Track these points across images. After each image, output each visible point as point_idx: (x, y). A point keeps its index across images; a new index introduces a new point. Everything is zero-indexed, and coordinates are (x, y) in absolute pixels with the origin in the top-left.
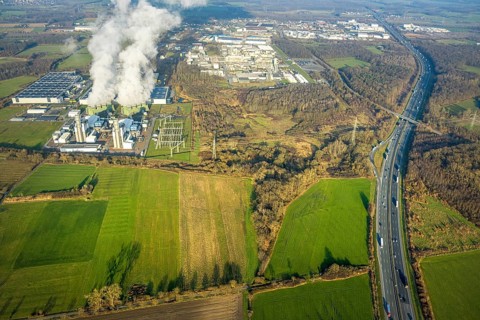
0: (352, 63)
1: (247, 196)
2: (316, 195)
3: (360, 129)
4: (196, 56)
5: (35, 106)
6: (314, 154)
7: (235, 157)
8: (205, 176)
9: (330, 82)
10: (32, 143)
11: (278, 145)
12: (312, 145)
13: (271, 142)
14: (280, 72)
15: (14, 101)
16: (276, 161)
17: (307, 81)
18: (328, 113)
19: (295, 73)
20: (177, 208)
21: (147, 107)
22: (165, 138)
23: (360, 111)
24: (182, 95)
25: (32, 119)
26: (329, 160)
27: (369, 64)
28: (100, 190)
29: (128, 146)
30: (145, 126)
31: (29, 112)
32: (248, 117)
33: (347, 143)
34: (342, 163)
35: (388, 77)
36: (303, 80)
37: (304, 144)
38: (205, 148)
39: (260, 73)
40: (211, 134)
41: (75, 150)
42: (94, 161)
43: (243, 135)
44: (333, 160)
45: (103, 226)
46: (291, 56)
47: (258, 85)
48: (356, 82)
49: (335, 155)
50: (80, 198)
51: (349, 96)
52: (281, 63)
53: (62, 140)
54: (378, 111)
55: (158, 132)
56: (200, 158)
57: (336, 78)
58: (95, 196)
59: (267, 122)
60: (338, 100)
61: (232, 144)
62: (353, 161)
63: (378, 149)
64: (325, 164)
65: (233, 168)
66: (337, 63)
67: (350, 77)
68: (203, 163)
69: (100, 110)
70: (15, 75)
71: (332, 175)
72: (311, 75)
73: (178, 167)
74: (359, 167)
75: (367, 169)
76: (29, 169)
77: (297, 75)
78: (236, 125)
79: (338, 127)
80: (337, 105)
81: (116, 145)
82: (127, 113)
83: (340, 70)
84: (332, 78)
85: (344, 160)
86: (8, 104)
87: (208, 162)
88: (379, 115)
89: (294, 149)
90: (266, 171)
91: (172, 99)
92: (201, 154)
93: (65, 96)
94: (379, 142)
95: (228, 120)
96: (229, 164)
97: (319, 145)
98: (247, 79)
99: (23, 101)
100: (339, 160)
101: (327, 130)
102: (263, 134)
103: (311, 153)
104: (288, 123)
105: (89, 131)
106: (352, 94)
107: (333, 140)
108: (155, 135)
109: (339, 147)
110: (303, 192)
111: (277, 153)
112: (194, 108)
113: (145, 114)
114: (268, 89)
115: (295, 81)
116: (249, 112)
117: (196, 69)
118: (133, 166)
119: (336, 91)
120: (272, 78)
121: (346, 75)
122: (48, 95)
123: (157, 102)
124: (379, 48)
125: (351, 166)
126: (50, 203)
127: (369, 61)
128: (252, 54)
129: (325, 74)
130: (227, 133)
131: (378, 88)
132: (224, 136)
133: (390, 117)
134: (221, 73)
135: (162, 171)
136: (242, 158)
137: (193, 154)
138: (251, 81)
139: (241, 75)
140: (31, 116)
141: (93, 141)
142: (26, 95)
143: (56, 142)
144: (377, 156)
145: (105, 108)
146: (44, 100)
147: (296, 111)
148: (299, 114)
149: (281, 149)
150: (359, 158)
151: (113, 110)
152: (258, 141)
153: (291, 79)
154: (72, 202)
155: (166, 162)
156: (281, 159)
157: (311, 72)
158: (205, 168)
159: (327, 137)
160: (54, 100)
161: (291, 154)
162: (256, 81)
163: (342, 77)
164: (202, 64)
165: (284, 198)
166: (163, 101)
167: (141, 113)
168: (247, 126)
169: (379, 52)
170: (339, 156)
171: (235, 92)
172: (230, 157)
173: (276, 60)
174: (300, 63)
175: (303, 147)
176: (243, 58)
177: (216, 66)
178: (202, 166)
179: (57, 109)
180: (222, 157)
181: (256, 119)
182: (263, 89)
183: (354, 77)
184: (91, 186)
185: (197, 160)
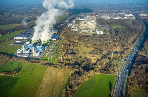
0: (120, 27)
1: (67, 79)
2: (92, 81)
3: (116, 53)
4: (72, 25)
5: (19, 40)
6: (96, 63)
7: (69, 62)
8: (56, 69)
9: (110, 34)
10: (10, 53)
11: (85, 58)
12: (97, 58)
13: (83, 57)
14: (95, 30)
15: (14, 38)
16: (82, 65)
17: (103, 33)
18: (106, 46)
19: (100, 30)
20: (41, 82)
21: (49, 41)
22: (50, 53)
23: (118, 45)
24: (62, 37)
25: (16, 44)
26: (101, 65)
27: (125, 28)
28: (20, 72)
29: (37, 55)
30: (46, 48)
31: (16, 42)
32: (79, 46)
33: (110, 59)
34: (106, 67)
35: (131, 33)
36: (102, 33)
37: (94, 58)
38: (60, 58)
39: (89, 30)
40: (64, 52)
41: (21, 56)
42: (24, 61)
43: (74, 53)
44: (103, 66)
45: (13, 88)
46: (101, 24)
47: (87, 34)
48: (119, 34)
49: (104, 63)
50: (12, 75)
51: (115, 39)
52: (97, 27)
53: (19, 52)
54: (124, 46)
55: (49, 50)
56: (58, 61)
57: (113, 33)
58: (18, 75)
59: (85, 49)
60: (111, 41)
61: (69, 57)
62: (110, 66)
63: (121, 62)
64: (99, 67)
65: (66, 66)
66: (115, 27)
67: (118, 32)
68: (57, 64)
69: (35, 42)
70: (20, 30)
71: (101, 72)
72: (105, 31)
73: (50, 65)
74: (111, 70)
75: (114, 71)
77: (100, 31)
78: (74, 49)
79: (108, 51)
80: (110, 43)
81: (34, 55)
82: (43, 43)
83: (115, 29)
85: (107, 66)
86: (12, 39)
87: (59, 63)
88: (125, 47)
89: (90, 60)
90: (75, 70)
91: (59, 39)
92: (58, 60)
93: (29, 37)
94: (122, 59)
95: (72, 47)
96: (65, 65)
97: (100, 59)
98: (84, 32)
99: (17, 38)
100: (105, 65)
101: (104, 52)
102: (82, 53)
103: (96, 62)
104: (92, 49)
105: (27, 50)
106: (117, 39)
107: (105, 58)
108: (47, 52)
109: (106, 60)
110: (87, 79)
111: (83, 61)
112: (64, 42)
113: (48, 44)
115: (99, 33)
116: (80, 44)
117: (70, 28)
118: (35, 64)
119: (112, 37)
120: (92, 32)
121: (117, 32)
122: (23, 36)
124: (130, 22)
125: (109, 69)
126: (3, 76)
127: (126, 26)
128: (88, 24)
129: (110, 31)
130: (70, 52)
131: (126, 37)
132: (68, 53)
133: (129, 49)
134: (77, 30)
135: (43, 65)
136: (71, 62)
137: (56, 59)
138: (85, 33)
139: (82, 31)
140: (16, 43)
141: (28, 53)
142: (18, 36)
143: (17, 53)
144: (120, 65)
145: (37, 41)
146: (22, 38)
147: (95, 45)
148: (96, 46)
149: (85, 60)
150: (112, 66)
151: (39, 42)
152: (79, 56)
153: (98, 33)
154: (9, 77)
155: (46, 62)
156: (84, 64)
157: (106, 30)
158: (57, 66)
159: (103, 56)
160: (25, 38)
161: (88, 62)
162: (87, 33)
163: (115, 32)
164: (73, 27)
165: (79, 82)
166: (55, 39)
167: (47, 44)
168: (77, 50)
169: (130, 23)
171: (79, 37)
172: (67, 62)
173: (95, 26)
174: (103, 27)
176: (85, 25)
177: (76, 28)
178: (57, 65)
179: (24, 41)
180: (64, 62)
181: (81, 47)
182: (88, 36)
183: (119, 32)
184: (18, 71)
185: (56, 62)
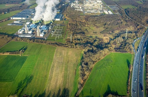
0: (130, 7)
1: (80, 58)
2: (108, 60)
3: (129, 32)
4: (75, 4)
5: (17, 20)
6: (110, 42)
7: (79, 42)
8: (66, 48)
9: (120, 14)
10: (11, 33)
11: (96, 37)
12: (110, 38)
13: (94, 36)
14: (103, 10)
15: (11, 18)
16: (94, 44)
17: (112, 13)
18: (118, 25)
19: (108, 10)
20: (52, 61)
21: (53, 22)
22: (56, 33)
23: (131, 25)
24: (66, 18)
25: (14, 25)
26: (116, 44)
27: (137, 8)
28: (26, 52)
29: (42, 35)
30: (50, 28)
31: (15, 22)
32: (87, 26)
33: (124, 38)
34: (121, 46)
35: (143, 12)
36: (110, 13)
37: (107, 37)
38: (68, 37)
39: (95, 10)
40: (72, 32)
41: (24, 36)
42: (28, 41)
43: (84, 33)
44: (117, 45)
45: (22, 67)
46: (108, 4)
47: (94, 14)
48: (131, 14)
49: (118, 42)
50: (19, 55)
51: (127, 19)
52: (104, 7)
53: (21, 33)
54: (138, 25)
55: (54, 30)
56: (66, 41)
57: (123, 12)
58: (25, 54)
59: (94, 28)
60: (122, 21)
61: (79, 36)
62: (125, 45)
63: (137, 41)
64: (114, 46)
65: (77, 46)
66: (124, 7)
67: (128, 12)
68: (66, 43)
69: (37, 22)
70: (15, 10)
71: (116, 51)
72: (114, 11)
73: (57, 44)
74: (127, 48)
75: (131, 49)
76: (6, 42)
77: (109, 11)
78: (82, 29)
79: (121, 31)
80: (122, 23)
81: (38, 35)
82: (45, 23)
83: (125, 9)
84: (122, 12)
85: (122, 45)
86: (9, 19)
87: (68, 43)
88: (138, 27)
89: (102, 39)
90: (88, 48)
91: (62, 19)
92: (67, 40)
93: (28, 17)
94: (137, 38)
95: (80, 27)
96: (76, 44)
97: (112, 38)
98: (90, 12)
99: (14, 18)
100: (120, 45)
101: (117, 32)
102: (92, 33)
103: (109, 41)
104: (102, 29)
105: (30, 30)
106: (129, 18)
107: (118, 37)
108: (53, 32)
109: (120, 39)
110: (102, 58)
111: (95, 41)
112: (69, 22)
113: (52, 24)
114: (97, 16)
115: (108, 13)
116: (88, 24)
117: (74, 8)
118: (41, 43)
119: (122, 17)
120: (99, 12)
121: (127, 12)
122: (22, 17)
123: (57, 20)
124: (141, 2)
125: (124, 48)
126: (8, 56)
127: (137, 6)
128: (94, 4)
129: (119, 11)
130: (78, 32)
131: (139, 16)
132: (77, 33)
133: (143, 28)
134: (82, 10)
135: (51, 45)
136: (81, 42)
137: (64, 39)
138: (92, 13)
139: (88, 11)
140: (14, 23)
141: (31, 33)
142: (16, 17)
143: (19, 33)
144: (136, 44)
145: (38, 22)
146: (20, 18)
147: (105, 24)
148: (106, 26)
149: (97, 39)
150: (127, 45)
151: (41, 22)
152: (89, 36)
153: (106, 13)
154: (15, 56)
155: (53, 42)
156: (96, 43)
157: (114, 10)
158: (66, 45)
159: (116, 35)
160: (24, 18)
161: (101, 41)
162: (94, 13)
163: (126, 12)
164: (77, 7)
165: (94, 60)
166: (59, 20)
167: (50, 24)
168: (86, 30)
169: (141, 3)
170: (120, 43)
171: (85, 17)
172: (77, 41)
173: (102, 6)
174: (111, 7)
175: (106, 39)
176: (91, 5)
177: (81, 8)
178: (66, 44)
179: (24, 21)
180: (74, 41)
181: (90, 27)
182: (95, 16)
183: (130, 12)
184: (24, 50)
185: (64, 41)
